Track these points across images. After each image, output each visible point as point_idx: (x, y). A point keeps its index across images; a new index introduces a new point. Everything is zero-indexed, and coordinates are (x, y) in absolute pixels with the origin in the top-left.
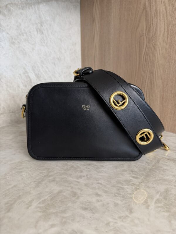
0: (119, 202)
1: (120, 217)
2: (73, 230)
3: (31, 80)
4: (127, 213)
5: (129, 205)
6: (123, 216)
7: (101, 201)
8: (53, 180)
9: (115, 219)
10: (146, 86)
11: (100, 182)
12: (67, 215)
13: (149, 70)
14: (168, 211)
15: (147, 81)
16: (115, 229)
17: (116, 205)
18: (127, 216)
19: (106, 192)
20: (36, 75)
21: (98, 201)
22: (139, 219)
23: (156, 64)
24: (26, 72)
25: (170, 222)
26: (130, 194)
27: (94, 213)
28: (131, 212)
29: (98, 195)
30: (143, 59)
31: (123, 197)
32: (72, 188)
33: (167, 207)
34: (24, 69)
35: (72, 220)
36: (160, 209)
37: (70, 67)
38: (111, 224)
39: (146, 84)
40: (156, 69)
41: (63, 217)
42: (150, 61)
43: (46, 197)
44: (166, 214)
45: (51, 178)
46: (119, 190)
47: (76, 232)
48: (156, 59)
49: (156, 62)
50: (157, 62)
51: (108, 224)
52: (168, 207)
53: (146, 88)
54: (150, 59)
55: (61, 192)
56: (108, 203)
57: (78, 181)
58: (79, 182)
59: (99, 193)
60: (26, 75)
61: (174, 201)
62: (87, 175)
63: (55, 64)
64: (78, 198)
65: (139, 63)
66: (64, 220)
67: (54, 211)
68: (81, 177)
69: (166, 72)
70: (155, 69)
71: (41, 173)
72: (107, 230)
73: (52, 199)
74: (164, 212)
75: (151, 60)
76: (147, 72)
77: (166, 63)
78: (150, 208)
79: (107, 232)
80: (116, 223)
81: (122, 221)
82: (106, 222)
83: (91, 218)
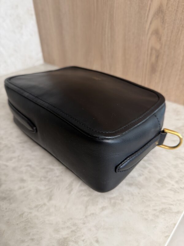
0: (42, 188)
1: (36, 207)
4: (46, 201)
5: (51, 191)
6: (40, 205)
7: (24, 188)
9: (30, 209)
10: (107, 33)
11: (30, 163)
13: (108, 12)
16: (27, 221)
17: (38, 191)
18: (45, 204)
19: (32, 176)
21: (20, 188)
22: (55, 206)
23: (115, 2)
25: (86, 208)
26: (58, 177)
27: (11, 204)
28: (50, 199)
29: (22, 180)
31: (49, 181)
36: (82, 193)
37: (17, 6)
38: (26, 214)
40: (116, 10)
44: (86, 199)
46: (47, 172)
51: (21, 215)
53: (106, 36)
56: (30, 190)
57: (8, 164)
58: (7, 166)
59: (25, 177)
62: (19, 156)
68: (11, 159)
72: (18, 223)
74: (85, 196)
78: (72, 193)
79: (17, 224)
80: (30, 213)
81: (38, 210)
82: (20, 213)
83: (6, 209)
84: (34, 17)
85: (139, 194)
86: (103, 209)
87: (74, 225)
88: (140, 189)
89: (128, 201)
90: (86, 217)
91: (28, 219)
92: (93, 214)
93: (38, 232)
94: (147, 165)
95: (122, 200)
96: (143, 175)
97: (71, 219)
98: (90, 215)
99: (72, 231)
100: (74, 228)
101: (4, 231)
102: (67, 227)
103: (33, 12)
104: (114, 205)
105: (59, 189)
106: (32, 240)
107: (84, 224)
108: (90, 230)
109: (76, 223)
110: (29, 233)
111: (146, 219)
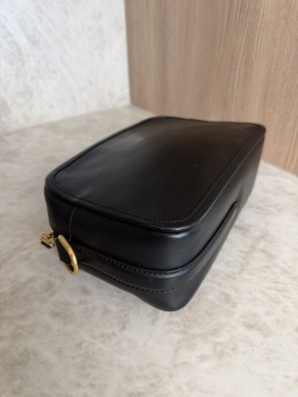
0: (113, 308)
1: (102, 336)
2: (26, 350)
3: (20, 49)
4: (116, 329)
5: (126, 315)
6: (107, 334)
7: (86, 303)
8: (26, 258)
9: (93, 337)
10: (238, 67)
12: (26, 323)
13: (245, 34)
14: (183, 332)
15: (241, 56)
16: (86, 355)
17: (106, 312)
18: (114, 334)
20: (29, 38)
21: (81, 303)
22: (130, 340)
23: (260, 20)
24: (8, 33)
25: (176, 351)
27: (66, 324)
28: (124, 328)
29: (85, 291)
30: (237, 6)
32: (50, 274)
33: (184, 325)
34: (4, 27)
35: (30, 332)
36: (173, 326)
37: (100, 15)
38: (86, 344)
39: (239, 63)
40: (260, 32)
41: (19, 327)
42: (249, 11)
43: (6, 289)
44: (178, 337)
45: (25, 253)
47: (29, 353)
48: (263, 7)
49: (261, 14)
50: (263, 16)
51: (79, 345)
52: (187, 324)
53: (237, 73)
54: (250, 6)
55: (31, 280)
56: (95, 309)
59: (89, 288)
60: (10, 39)
61: (202, 314)
63: (66, 12)
64: (53, 294)
65: (229, 13)
66: (19, 331)
67: (10, 315)
69: (278, 42)
70: (257, 33)
71: (13, 242)
72: (73, 355)
73: (12, 293)
74: (176, 332)
75: (251, 8)
76: (243, 36)
77: (280, 19)
78: (157, 324)
79: (73, 357)
80: (93, 344)
81: (104, 341)
82: (77, 342)
83: (58, 331)
84: (124, 32)
85: (263, 344)
86: (203, 358)
87: (156, 375)
88: (265, 336)
89: (244, 353)
90: (175, 366)
91: (88, 352)
92: (186, 363)
93: (101, 375)
94: (281, 298)
95: (234, 349)
96: (273, 314)
97: (152, 365)
98: (181, 365)
99: (152, 385)
100: (154, 381)
101: (53, 364)
102: (145, 377)
103: (123, 24)
104: (221, 355)
105: (138, 314)
106: (92, 385)
107: (171, 376)
108: (179, 388)
109: (158, 373)
110: (88, 375)
111: (271, 390)
